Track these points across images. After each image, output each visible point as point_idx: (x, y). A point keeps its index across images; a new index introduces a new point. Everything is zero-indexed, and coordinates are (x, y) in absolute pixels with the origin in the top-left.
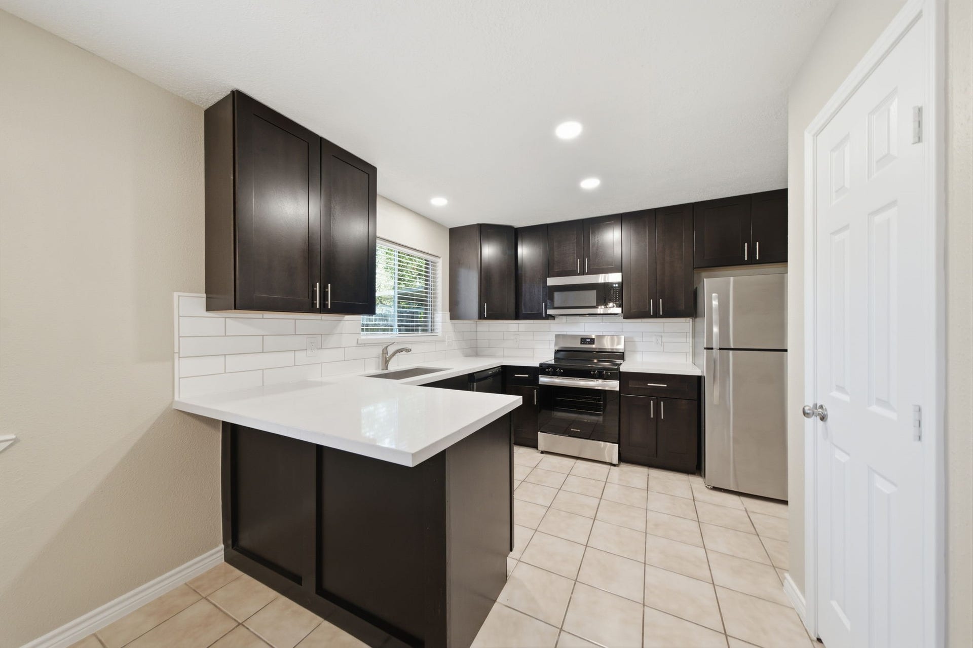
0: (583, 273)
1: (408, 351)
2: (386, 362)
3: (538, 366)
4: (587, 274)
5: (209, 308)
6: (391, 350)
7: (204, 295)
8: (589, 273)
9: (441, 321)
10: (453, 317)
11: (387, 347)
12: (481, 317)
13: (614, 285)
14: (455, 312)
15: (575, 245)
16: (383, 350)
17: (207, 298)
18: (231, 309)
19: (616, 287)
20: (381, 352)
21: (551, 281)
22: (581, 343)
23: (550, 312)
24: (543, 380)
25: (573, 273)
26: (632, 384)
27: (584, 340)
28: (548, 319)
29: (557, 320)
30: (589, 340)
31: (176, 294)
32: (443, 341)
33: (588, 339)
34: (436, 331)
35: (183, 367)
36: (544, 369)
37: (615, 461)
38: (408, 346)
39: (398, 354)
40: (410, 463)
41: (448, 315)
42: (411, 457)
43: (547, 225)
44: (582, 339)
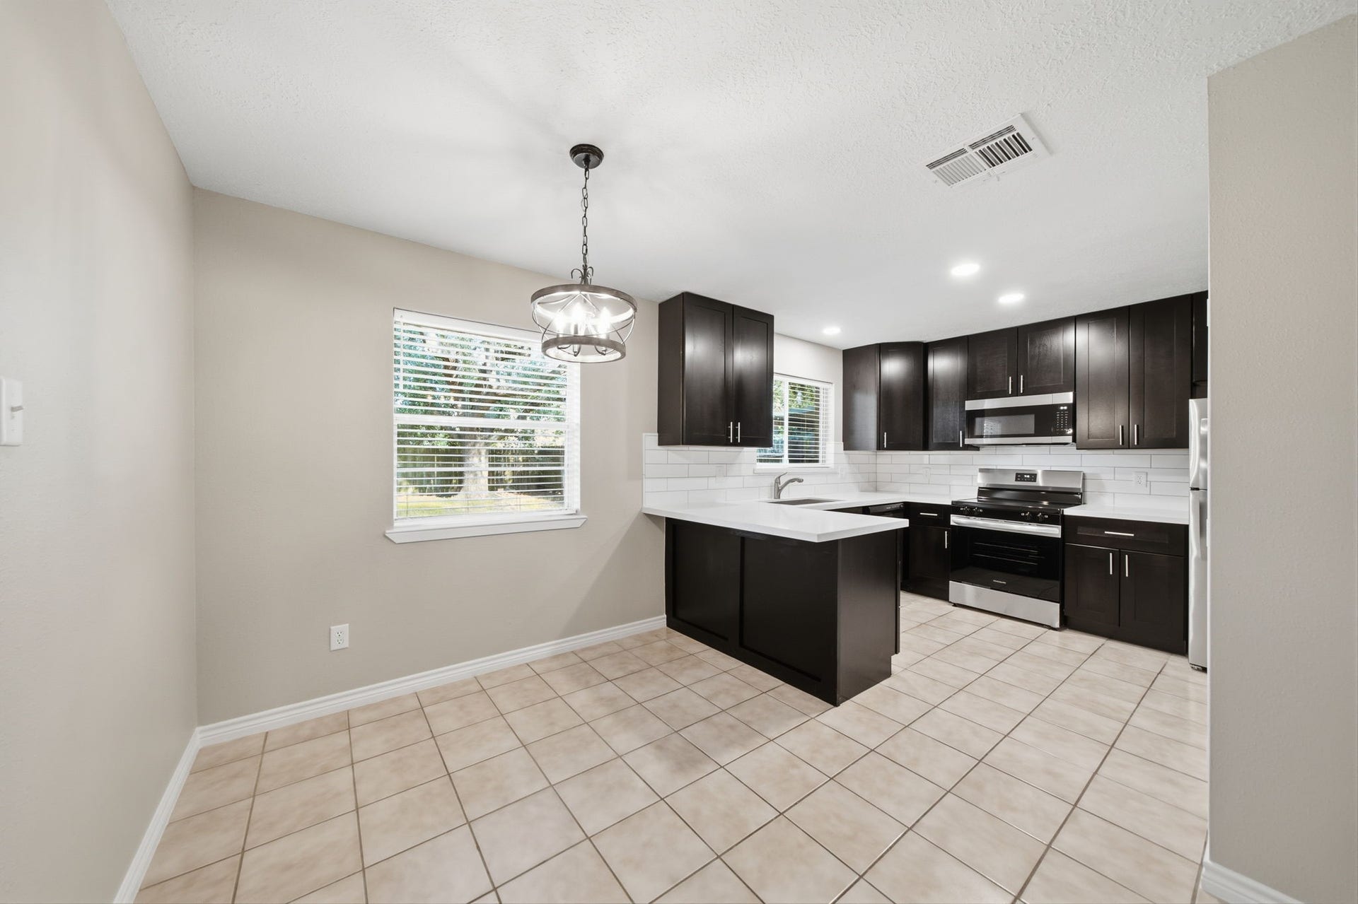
0: (1016, 393)
1: (800, 481)
2: (779, 491)
3: (950, 504)
4: (1022, 395)
5: (661, 443)
6: (783, 480)
7: (657, 434)
8: (1024, 394)
9: (833, 452)
10: (846, 448)
11: (779, 477)
12: (880, 447)
13: (1062, 408)
14: (850, 441)
15: (1006, 359)
16: (776, 480)
17: (659, 436)
18: (679, 444)
19: (1063, 410)
20: (774, 482)
21: (971, 405)
22: (1016, 480)
23: (968, 441)
24: (955, 520)
25: (1003, 394)
26: (1082, 531)
27: (1020, 476)
28: (967, 450)
29: (982, 451)
30: (1028, 476)
31: (644, 434)
32: (836, 473)
33: (1027, 474)
34: (827, 462)
35: (648, 484)
36: (957, 508)
37: (1057, 625)
38: (800, 477)
39: (790, 484)
40: (816, 540)
41: (841, 445)
42: (816, 537)
43: (968, 337)
44: (1017, 474)
